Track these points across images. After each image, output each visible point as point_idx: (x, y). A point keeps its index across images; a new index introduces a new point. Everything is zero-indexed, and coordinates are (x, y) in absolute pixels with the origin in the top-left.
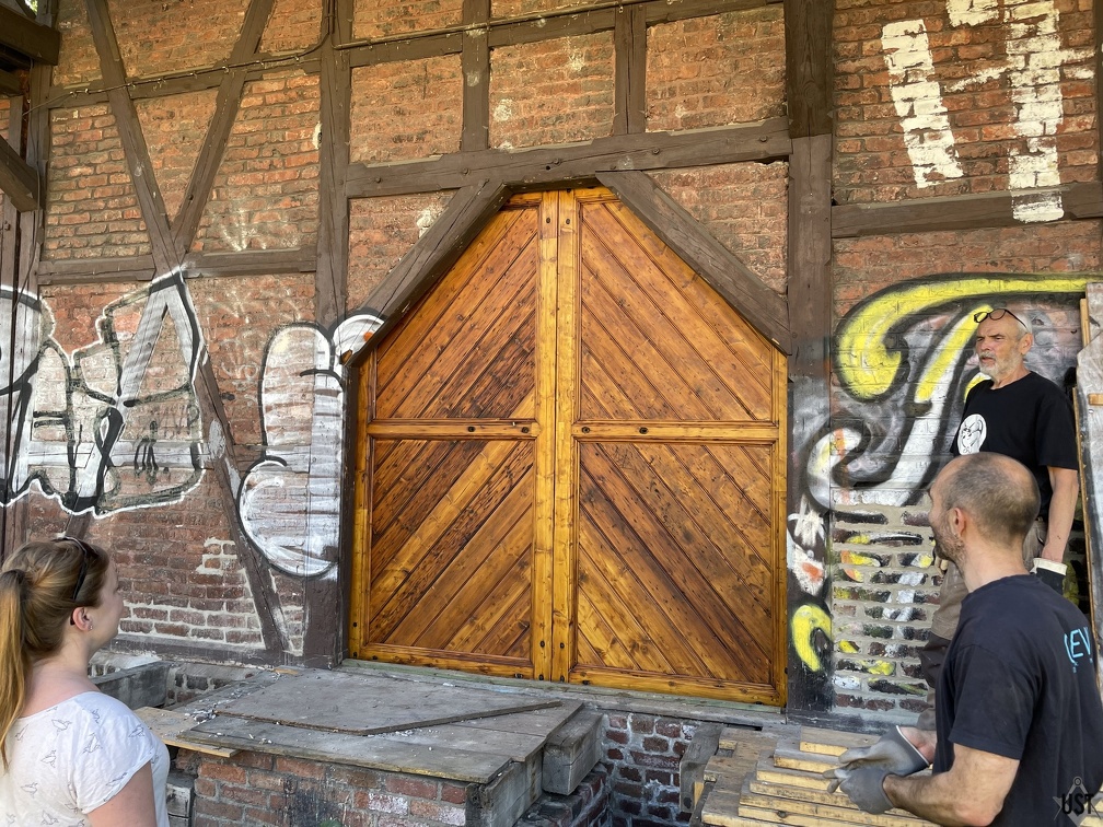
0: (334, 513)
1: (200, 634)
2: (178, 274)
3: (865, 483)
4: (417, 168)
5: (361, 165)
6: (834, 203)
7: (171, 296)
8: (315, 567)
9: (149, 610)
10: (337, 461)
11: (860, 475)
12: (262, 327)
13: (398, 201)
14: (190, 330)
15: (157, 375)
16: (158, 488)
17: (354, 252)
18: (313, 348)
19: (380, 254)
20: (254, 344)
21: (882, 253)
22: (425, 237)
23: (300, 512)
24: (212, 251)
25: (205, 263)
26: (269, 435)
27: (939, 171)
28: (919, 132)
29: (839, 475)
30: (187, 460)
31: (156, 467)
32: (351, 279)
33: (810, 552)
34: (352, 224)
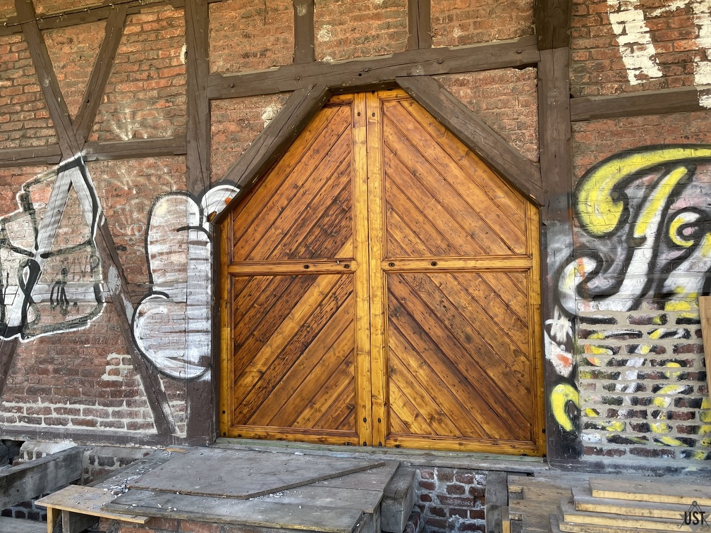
0: (207, 332)
1: (106, 425)
2: (79, 158)
3: (601, 296)
4: (261, 77)
5: (218, 75)
6: (571, 97)
7: (75, 174)
8: (194, 372)
9: (66, 408)
10: (207, 293)
11: (597, 290)
12: (146, 196)
13: (247, 101)
14: (90, 199)
15: (66, 234)
16: (69, 318)
17: (215, 139)
18: (186, 211)
19: (235, 140)
20: (140, 208)
21: (607, 131)
22: (269, 127)
23: (180, 332)
24: (105, 141)
25: (100, 150)
26: (155, 276)
27: (645, 73)
28: (630, 45)
29: (581, 291)
30: (92, 296)
31: (67, 302)
32: (213, 159)
33: (563, 347)
34: (213, 119)
